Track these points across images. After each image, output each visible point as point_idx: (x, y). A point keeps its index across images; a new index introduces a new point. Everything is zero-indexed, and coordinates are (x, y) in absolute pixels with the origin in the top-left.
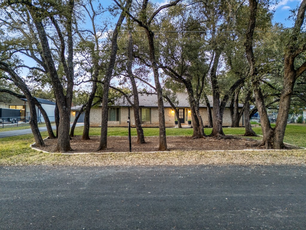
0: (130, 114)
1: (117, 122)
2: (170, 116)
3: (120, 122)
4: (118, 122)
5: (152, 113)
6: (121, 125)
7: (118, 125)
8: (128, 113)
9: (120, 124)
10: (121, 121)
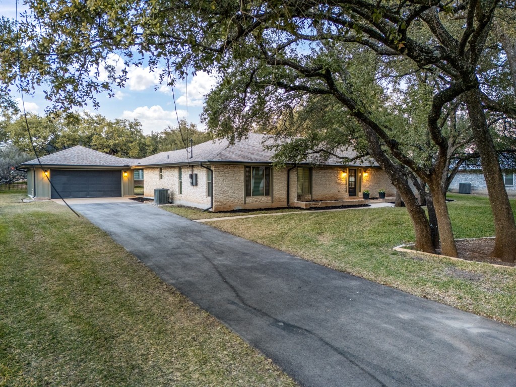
0: (290, 180)
1: (266, 199)
2: (339, 184)
3: (272, 198)
4: (269, 198)
5: (314, 177)
6: (275, 205)
7: (269, 205)
8: (286, 177)
9: (272, 202)
10: (274, 195)
